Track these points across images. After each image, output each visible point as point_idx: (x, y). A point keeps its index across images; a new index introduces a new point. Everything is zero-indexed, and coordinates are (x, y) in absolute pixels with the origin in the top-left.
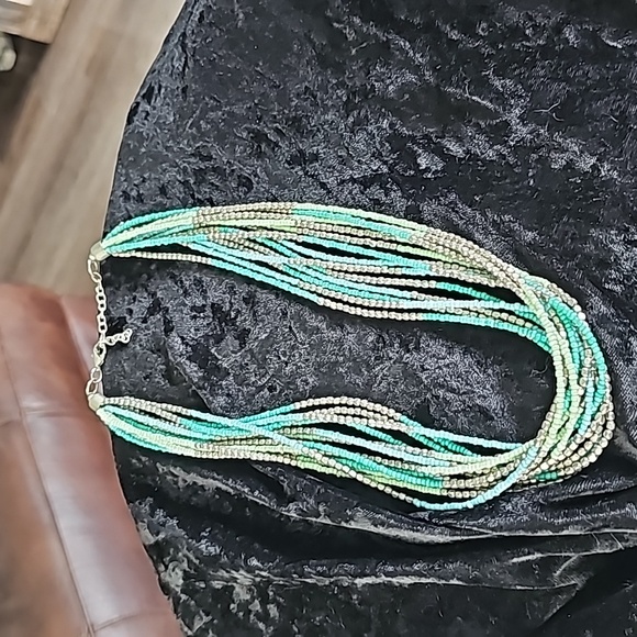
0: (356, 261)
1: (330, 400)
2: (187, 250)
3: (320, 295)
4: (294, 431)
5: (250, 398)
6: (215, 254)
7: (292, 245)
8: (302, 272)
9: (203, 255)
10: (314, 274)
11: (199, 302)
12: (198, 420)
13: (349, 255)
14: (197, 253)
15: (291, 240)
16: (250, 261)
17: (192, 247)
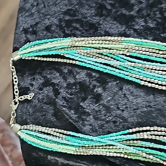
0: (161, 65)
1: (148, 128)
2: (63, 57)
3: (142, 80)
4: (128, 142)
5: (101, 126)
6: (80, 59)
7: (124, 57)
8: (130, 69)
9: (73, 60)
10: (138, 70)
11: (72, 81)
12: (73, 136)
13: (156, 62)
14: (70, 59)
15: (123, 54)
16: (101, 63)
17: (67, 56)
